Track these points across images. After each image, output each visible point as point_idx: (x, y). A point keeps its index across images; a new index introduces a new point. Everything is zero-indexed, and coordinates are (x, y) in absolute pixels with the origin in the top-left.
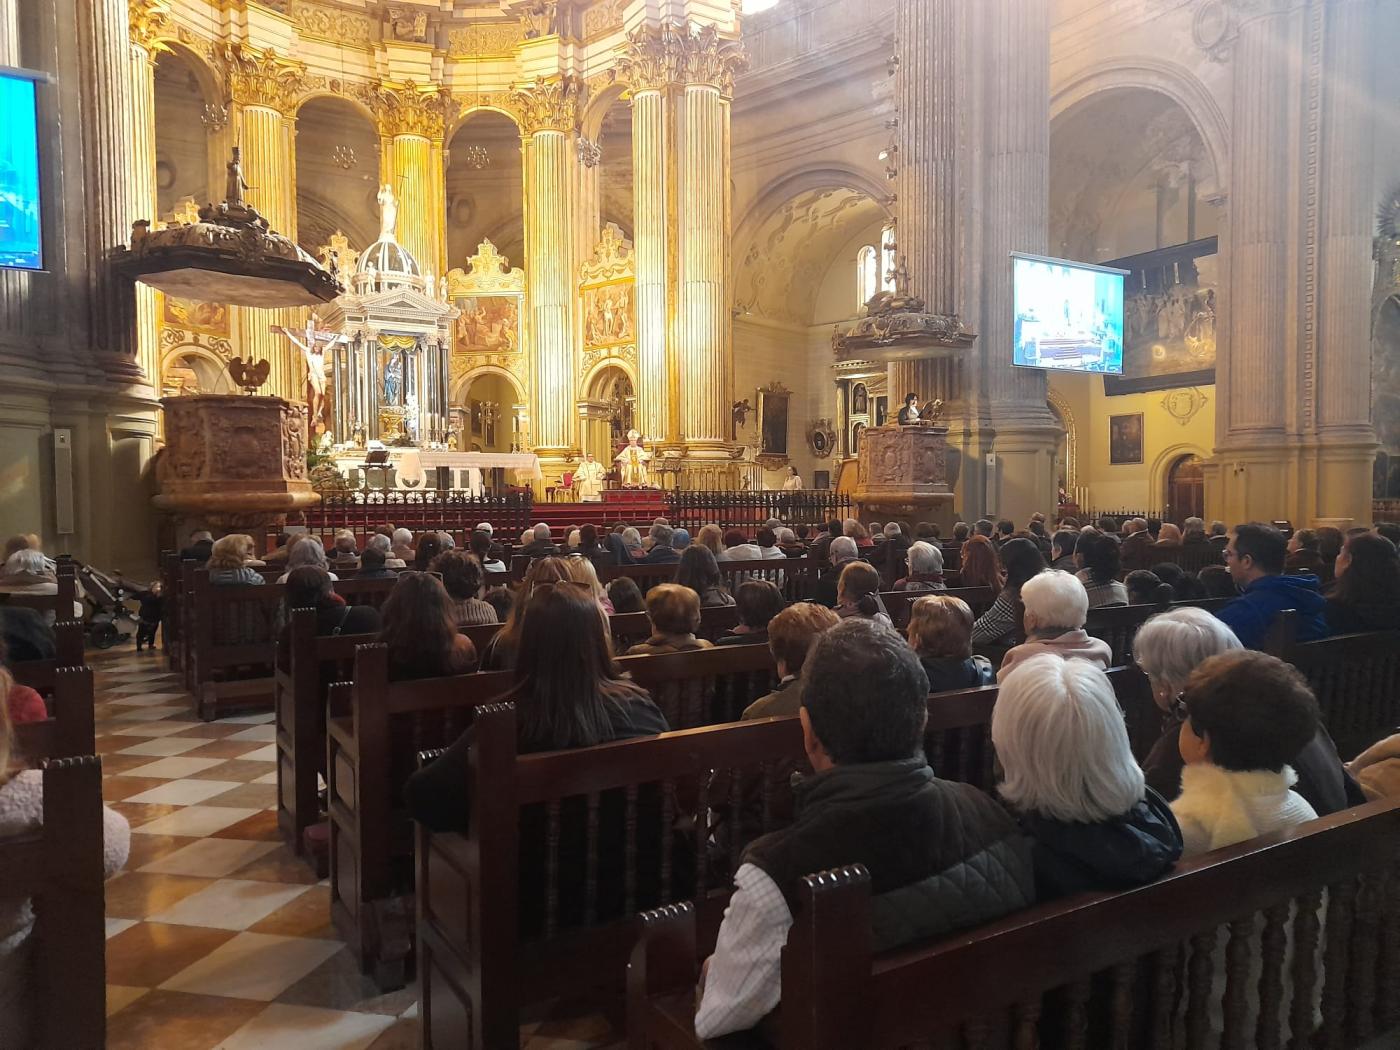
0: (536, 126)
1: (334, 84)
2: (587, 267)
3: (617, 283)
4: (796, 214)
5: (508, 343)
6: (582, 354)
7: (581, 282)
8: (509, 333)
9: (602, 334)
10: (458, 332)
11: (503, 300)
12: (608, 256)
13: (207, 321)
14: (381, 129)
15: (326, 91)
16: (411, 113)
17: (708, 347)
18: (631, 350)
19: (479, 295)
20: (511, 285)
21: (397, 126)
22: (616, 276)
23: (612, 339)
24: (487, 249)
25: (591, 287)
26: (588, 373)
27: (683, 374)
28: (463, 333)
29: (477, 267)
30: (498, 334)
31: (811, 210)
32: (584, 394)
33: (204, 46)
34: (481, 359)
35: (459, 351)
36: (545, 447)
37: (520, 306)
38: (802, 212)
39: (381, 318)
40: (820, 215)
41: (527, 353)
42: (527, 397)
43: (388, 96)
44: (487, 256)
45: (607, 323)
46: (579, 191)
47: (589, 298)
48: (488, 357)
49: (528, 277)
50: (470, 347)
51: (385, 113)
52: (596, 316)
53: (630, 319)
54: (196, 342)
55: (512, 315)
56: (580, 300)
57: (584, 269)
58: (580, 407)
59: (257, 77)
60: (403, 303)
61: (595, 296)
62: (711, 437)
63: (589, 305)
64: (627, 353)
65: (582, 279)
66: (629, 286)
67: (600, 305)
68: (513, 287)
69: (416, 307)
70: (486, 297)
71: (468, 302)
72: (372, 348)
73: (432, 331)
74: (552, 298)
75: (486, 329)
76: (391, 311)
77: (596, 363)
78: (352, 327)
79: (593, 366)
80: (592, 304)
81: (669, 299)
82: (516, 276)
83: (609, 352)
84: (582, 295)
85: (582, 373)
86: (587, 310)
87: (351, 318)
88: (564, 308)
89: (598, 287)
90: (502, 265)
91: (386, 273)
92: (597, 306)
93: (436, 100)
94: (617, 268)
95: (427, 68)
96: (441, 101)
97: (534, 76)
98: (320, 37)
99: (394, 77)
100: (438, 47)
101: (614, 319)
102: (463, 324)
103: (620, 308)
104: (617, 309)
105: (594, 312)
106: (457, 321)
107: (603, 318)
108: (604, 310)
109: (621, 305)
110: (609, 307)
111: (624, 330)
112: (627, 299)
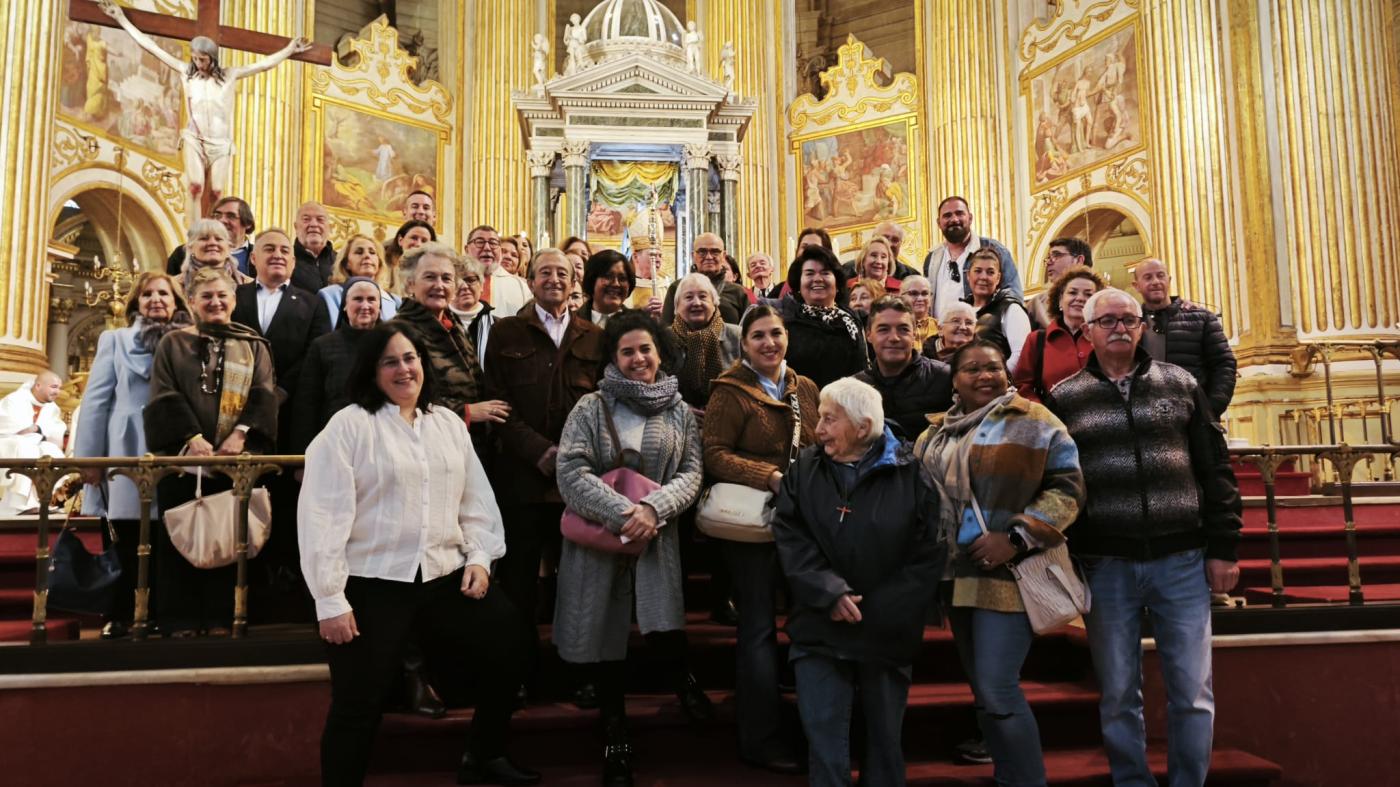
2: (1036, 34)
3: (1097, 42)
5: (891, 205)
6: (1028, 200)
7: (1022, 65)
8: (892, 188)
9: (1069, 151)
10: (806, 198)
11: (882, 132)
17: (1350, 107)
18: (1138, 166)
19: (840, 131)
20: (896, 105)
22: (1097, 27)
23: (1091, 155)
24: (852, 52)
25: (1044, 69)
26: (1041, 237)
27: (1281, 182)
28: (814, 198)
29: (836, 84)
30: (872, 192)
37: (910, 139)
39: (593, 121)
44: (853, 64)
45: (1079, 125)
47: (1040, 92)
48: (855, 234)
49: (923, 86)
52: (1055, 120)
53: (1132, 103)
55: (897, 155)
56: (1023, 99)
57: (1028, 40)
60: (637, 89)
61: (1053, 82)
62: (1374, 325)
63: (1040, 103)
64: (1128, 174)
65: (1024, 58)
66: (1124, 41)
67: (1062, 97)
68: (898, 108)
69: (664, 93)
70: (850, 135)
71: (822, 147)
72: (574, 181)
73: (696, 141)
74: (966, 105)
75: (852, 187)
76: (608, 104)
77: (1058, 212)
78: (543, 148)
79: (1051, 220)
80: (1047, 100)
81: (1233, 15)
82: (903, 87)
83: (1086, 183)
84: (1025, 90)
85: (1031, 237)
86: (1036, 115)
87: (543, 132)
88: (990, 121)
89: (1057, 63)
90: (879, 73)
91: (614, 41)
92: (1057, 99)
94: (1098, 12)
101: (1094, 114)
102: (813, 186)
103: (1108, 87)
104: (1101, 93)
105: (1052, 114)
106: (805, 180)
107: (1071, 120)
108: (1072, 104)
109: (1110, 82)
110: (1083, 93)
111: (1118, 130)
112: (1122, 67)
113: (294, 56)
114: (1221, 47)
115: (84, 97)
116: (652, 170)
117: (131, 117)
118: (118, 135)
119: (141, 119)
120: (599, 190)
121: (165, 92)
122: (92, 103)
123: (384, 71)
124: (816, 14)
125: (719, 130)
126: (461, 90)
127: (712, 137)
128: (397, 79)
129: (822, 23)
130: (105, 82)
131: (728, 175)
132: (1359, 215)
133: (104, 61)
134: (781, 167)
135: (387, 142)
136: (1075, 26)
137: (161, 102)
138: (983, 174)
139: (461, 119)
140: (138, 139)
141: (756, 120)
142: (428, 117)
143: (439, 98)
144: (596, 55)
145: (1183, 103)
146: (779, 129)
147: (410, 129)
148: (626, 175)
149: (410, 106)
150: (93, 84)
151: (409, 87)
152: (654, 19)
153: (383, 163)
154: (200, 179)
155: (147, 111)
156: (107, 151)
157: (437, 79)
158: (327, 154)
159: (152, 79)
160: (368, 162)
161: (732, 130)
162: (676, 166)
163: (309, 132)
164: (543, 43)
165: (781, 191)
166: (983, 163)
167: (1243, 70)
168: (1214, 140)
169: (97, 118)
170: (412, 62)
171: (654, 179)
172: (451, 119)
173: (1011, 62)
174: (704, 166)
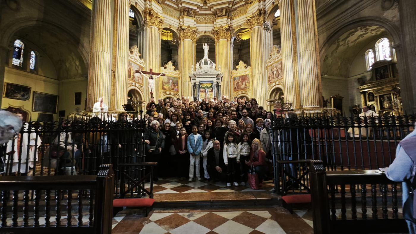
0: (253, 26)
1: (205, 32)
2: (268, 60)
3: (277, 62)
4: (341, 43)
5: (247, 87)
6: (267, 86)
8: (247, 84)
9: (273, 79)
10: (234, 86)
11: (246, 76)
12: (274, 55)
13: (173, 89)
14: (216, 40)
15: (204, 34)
16: (222, 33)
18: (282, 81)
19: (239, 75)
20: (248, 70)
21: (219, 38)
22: (277, 60)
23: (276, 79)
24: (241, 63)
25: (270, 66)
26: (269, 91)
28: (236, 86)
29: (239, 68)
30: (244, 85)
31: (346, 41)
32: (268, 98)
33: (175, 28)
34: (240, 92)
35: (235, 91)
37: (250, 77)
38: (343, 42)
39: (200, 78)
40: (350, 42)
41: (252, 89)
43: (217, 31)
44: (241, 65)
45: (275, 75)
46: (265, 40)
47: (269, 69)
48: (242, 91)
49: (252, 69)
50: (237, 89)
51: (216, 36)
52: (271, 74)
53: (281, 72)
54: (170, 94)
55: (248, 79)
56: (267, 70)
57: (267, 61)
58: (267, 102)
59: (186, 32)
60: (206, 73)
61: (271, 68)
62: (314, 105)
63: (269, 71)
65: (267, 64)
66: (281, 62)
70: (241, 76)
71: (237, 78)
72: (197, 86)
73: (215, 80)
74: (258, 72)
75: (241, 84)
76: (202, 75)
78: (193, 81)
79: (271, 89)
80: (270, 71)
81: (294, 59)
83: (276, 84)
84: (267, 69)
86: (268, 73)
87: (193, 79)
88: (262, 74)
89: (271, 65)
90: (245, 66)
91: (203, 66)
92: (272, 71)
93: (228, 29)
94: (277, 57)
95: (226, 22)
96: (229, 29)
97: (252, 13)
98: (202, 22)
99: (218, 26)
100: (229, 16)
101: (277, 73)
102: (235, 84)
104: (278, 70)
106: (234, 83)
107: (273, 74)
108: (274, 71)
109: (279, 68)
111: (280, 76)
112: (280, 66)
113: (161, 75)
115: (131, 76)
116: (208, 84)
117: (137, 79)
118: (135, 81)
120: (201, 87)
122: (132, 77)
123: (170, 69)
124: (238, 54)
125: (218, 78)
126: (182, 71)
127: (217, 79)
128: (172, 70)
129: (239, 55)
131: (220, 85)
132: (312, 89)
133: (133, 71)
134: (230, 81)
135: (171, 80)
136: (274, 59)
139: (182, 76)
140: (137, 82)
141: (225, 75)
142: (177, 76)
143: (178, 73)
144: (200, 68)
146: (230, 75)
147: (174, 78)
148: (205, 85)
149: (174, 74)
150: (132, 75)
151: (174, 71)
152: (209, 62)
153: (170, 83)
154: (151, 92)
155: (138, 78)
156: (134, 84)
157: (178, 70)
158: (163, 82)
160: (168, 83)
161: (220, 78)
162: (212, 83)
164: (193, 66)
165: (230, 85)
167: (295, 68)
169: (132, 79)
170: (175, 67)
171: (209, 85)
172: (180, 76)
173: (265, 65)
174: (216, 83)
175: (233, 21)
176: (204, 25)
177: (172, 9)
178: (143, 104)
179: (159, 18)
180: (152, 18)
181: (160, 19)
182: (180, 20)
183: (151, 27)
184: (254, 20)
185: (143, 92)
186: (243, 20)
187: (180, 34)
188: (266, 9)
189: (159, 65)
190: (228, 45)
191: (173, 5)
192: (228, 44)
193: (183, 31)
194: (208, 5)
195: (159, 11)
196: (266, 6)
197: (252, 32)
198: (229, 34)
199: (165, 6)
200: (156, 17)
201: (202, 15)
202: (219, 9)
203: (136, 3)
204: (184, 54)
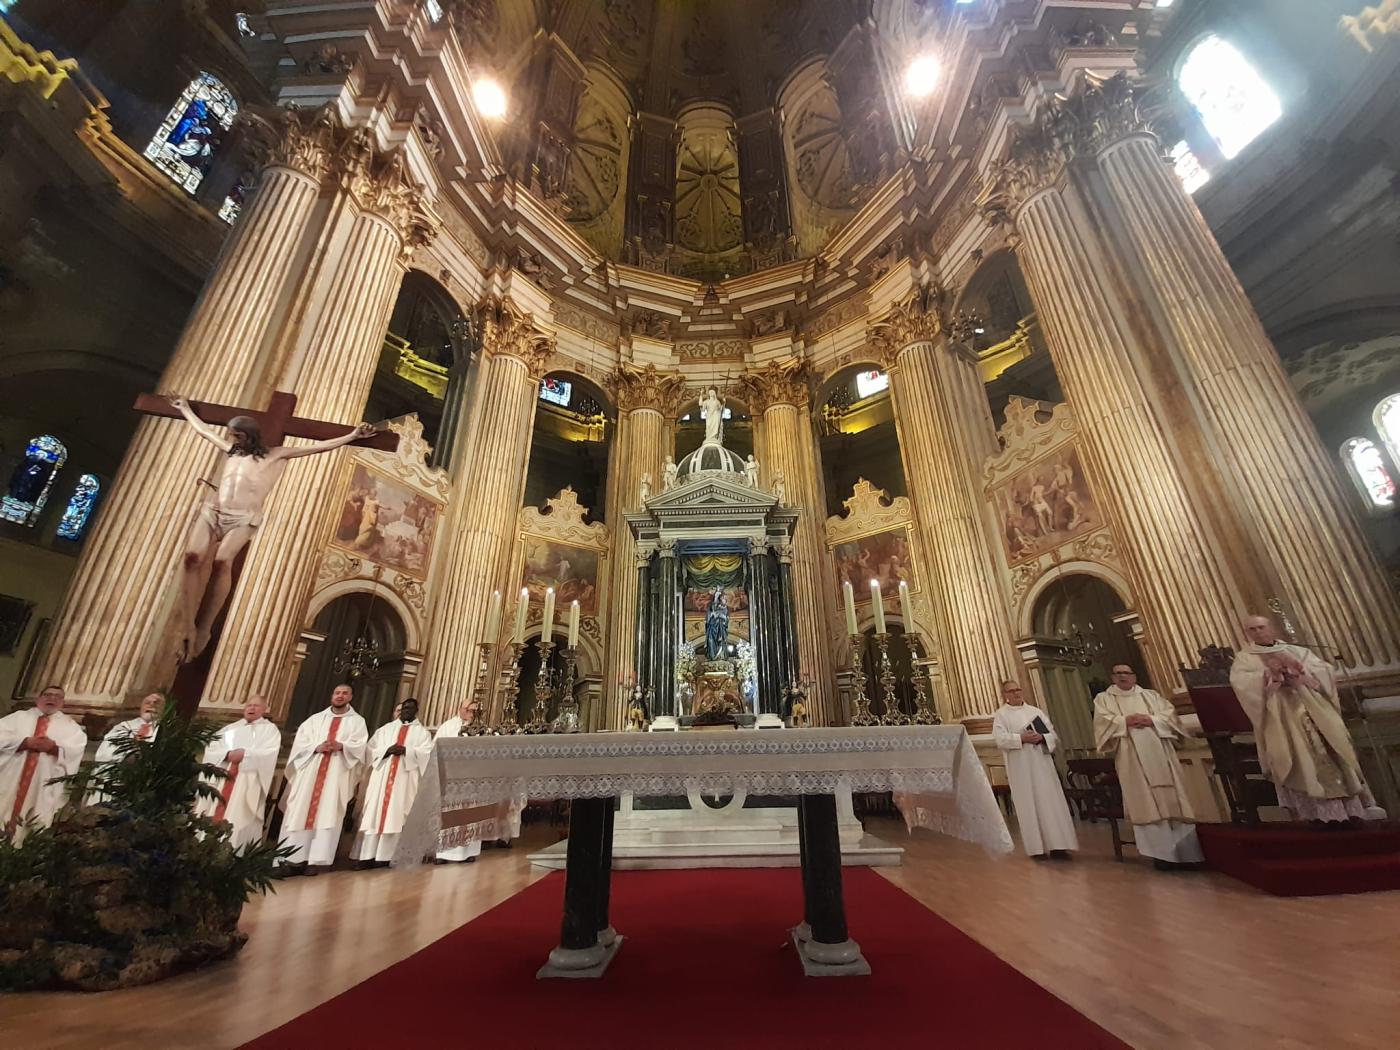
0: (898, 346)
2: (991, 461)
3: (1046, 459)
6: (1008, 573)
7: (985, 482)
8: (901, 571)
9: (1036, 535)
10: (840, 582)
11: (889, 536)
12: (1020, 431)
14: (752, 411)
16: (776, 387)
18: (1101, 540)
19: (859, 537)
20: (896, 517)
21: (764, 402)
22: (1042, 450)
23: (1056, 536)
24: (862, 488)
25: (1003, 483)
26: (1025, 598)
29: (854, 508)
30: (888, 576)
32: (1026, 630)
33: (599, 377)
36: (977, 716)
37: (910, 538)
39: (680, 525)
41: (927, 589)
42: (938, 647)
43: (755, 381)
44: (864, 494)
45: (1041, 516)
47: (1003, 499)
49: (914, 503)
51: (754, 398)
52: (1020, 515)
54: (556, 619)
55: (901, 549)
56: (990, 505)
57: (987, 467)
58: (1022, 650)
59: (640, 388)
60: (712, 500)
61: (1013, 490)
63: (1004, 505)
64: (1093, 547)
65: (986, 478)
67: (1022, 499)
68: (897, 519)
69: (729, 502)
70: (868, 538)
71: (848, 548)
72: (667, 568)
73: (757, 534)
74: (948, 511)
75: (873, 572)
76: (692, 511)
77: (1035, 580)
78: (646, 546)
79: (1030, 586)
80: (1010, 503)
82: (900, 506)
83: (1056, 556)
84: (991, 498)
85: (1015, 600)
86: (1003, 514)
87: (645, 537)
88: (968, 520)
89: (1013, 478)
90: (882, 499)
91: (697, 473)
92: (1018, 501)
93: (800, 371)
94: (1039, 440)
95: (789, 350)
96: (803, 373)
97: (889, 306)
98: (703, 359)
99: (759, 365)
100: (797, 333)
101: (1052, 508)
102: (845, 573)
103: (1061, 488)
104: (1055, 493)
105: (1016, 510)
106: (839, 570)
107: (1033, 514)
108: (1031, 503)
109: (1061, 484)
110: (1039, 495)
111: (1077, 516)
112: (1069, 472)
114: (1165, 442)
115: (356, 534)
116: (726, 558)
117: (391, 547)
118: (379, 557)
119: (397, 548)
120: (688, 578)
121: (419, 532)
122: (362, 538)
123: (568, 517)
125: (774, 527)
126: (614, 526)
127: (769, 532)
128: (575, 521)
130: (374, 525)
131: (783, 560)
133: (376, 512)
134: (822, 563)
135: (566, 559)
136: (1023, 452)
137: (415, 539)
138: (969, 557)
139: (614, 544)
140: (393, 561)
141: (801, 519)
142: (594, 543)
143: (601, 531)
145: (1143, 484)
146: (819, 538)
147: (581, 551)
148: (707, 565)
149: (582, 537)
150: (365, 526)
151: (583, 526)
152: (725, 459)
153: (562, 572)
154: (202, 549)
155: (403, 543)
156: (368, 568)
157: (601, 520)
158: (526, 567)
159: (410, 523)
161: (785, 527)
162: (744, 556)
163: (515, 554)
166: (968, 549)
168: (1181, 510)
169: (363, 548)
170: (586, 511)
171: (725, 565)
172: (608, 544)
173: (976, 483)
174: (764, 552)
175: (816, 348)
176: (709, 367)
177: (591, 318)
178: (407, 668)
179: (536, 331)
180: (505, 331)
181: (540, 336)
182: (618, 352)
183: (498, 357)
184: (902, 325)
185: (417, 612)
186: (854, 339)
187: (616, 395)
188: (947, 283)
189: (518, 500)
190: (803, 426)
191: (594, 302)
192: (802, 423)
193: (630, 383)
194: (723, 301)
195: (537, 311)
196: (944, 275)
197: (897, 372)
198: (805, 389)
199: (567, 307)
200: (524, 327)
201: (699, 336)
202: (761, 312)
203: (445, 274)
204: (629, 459)
